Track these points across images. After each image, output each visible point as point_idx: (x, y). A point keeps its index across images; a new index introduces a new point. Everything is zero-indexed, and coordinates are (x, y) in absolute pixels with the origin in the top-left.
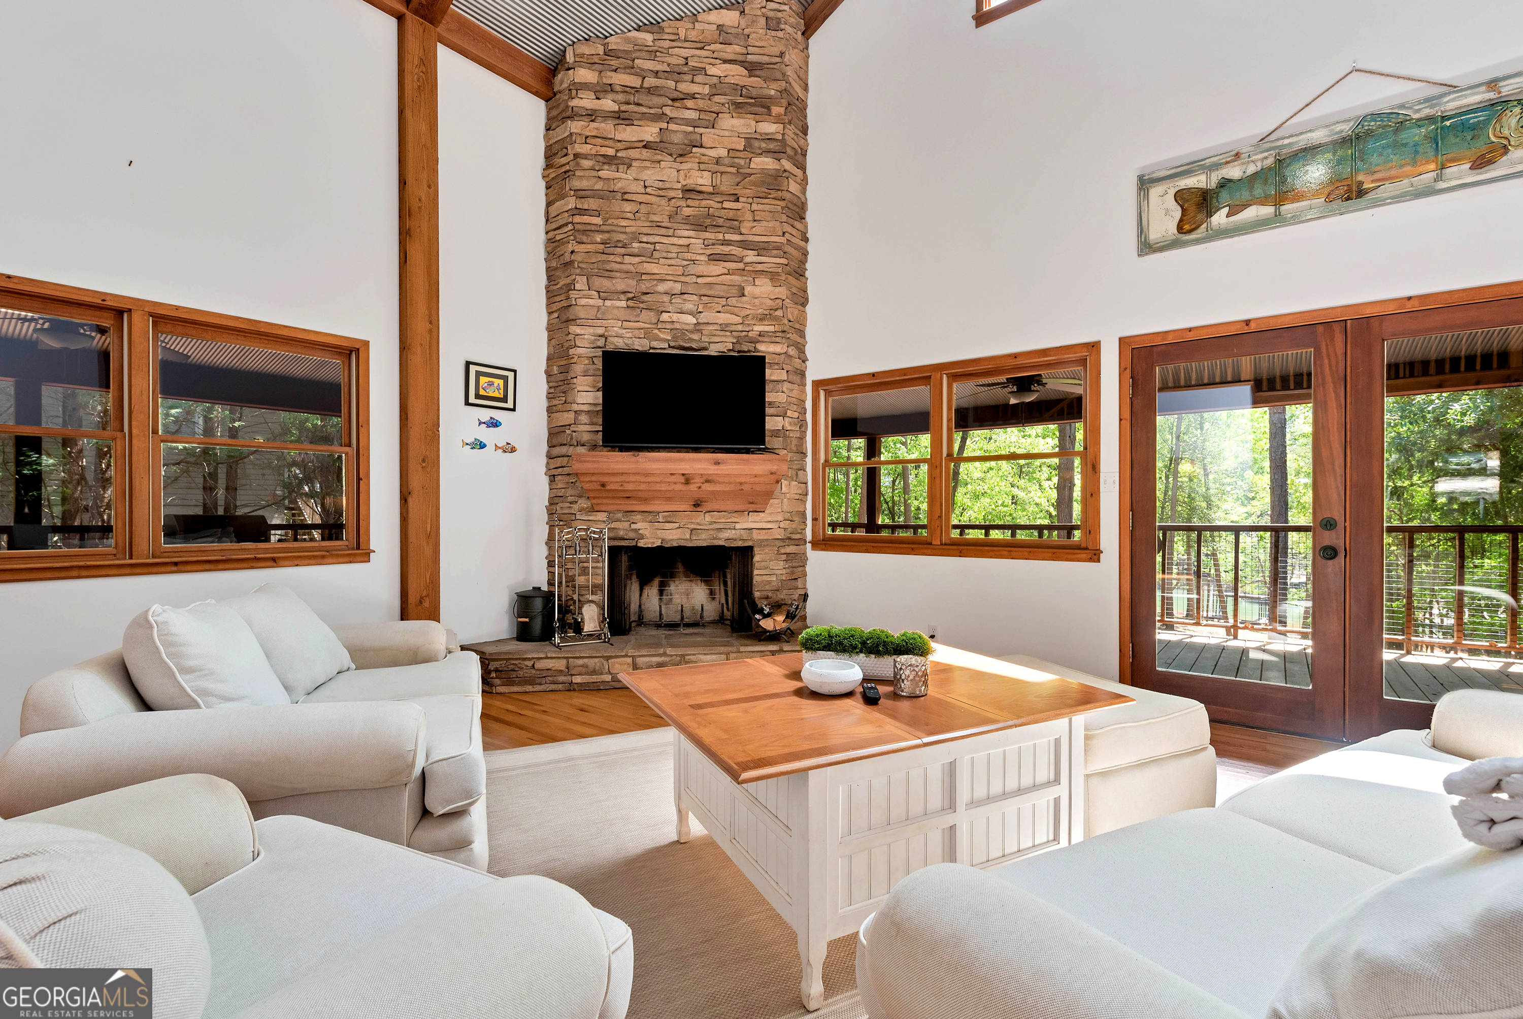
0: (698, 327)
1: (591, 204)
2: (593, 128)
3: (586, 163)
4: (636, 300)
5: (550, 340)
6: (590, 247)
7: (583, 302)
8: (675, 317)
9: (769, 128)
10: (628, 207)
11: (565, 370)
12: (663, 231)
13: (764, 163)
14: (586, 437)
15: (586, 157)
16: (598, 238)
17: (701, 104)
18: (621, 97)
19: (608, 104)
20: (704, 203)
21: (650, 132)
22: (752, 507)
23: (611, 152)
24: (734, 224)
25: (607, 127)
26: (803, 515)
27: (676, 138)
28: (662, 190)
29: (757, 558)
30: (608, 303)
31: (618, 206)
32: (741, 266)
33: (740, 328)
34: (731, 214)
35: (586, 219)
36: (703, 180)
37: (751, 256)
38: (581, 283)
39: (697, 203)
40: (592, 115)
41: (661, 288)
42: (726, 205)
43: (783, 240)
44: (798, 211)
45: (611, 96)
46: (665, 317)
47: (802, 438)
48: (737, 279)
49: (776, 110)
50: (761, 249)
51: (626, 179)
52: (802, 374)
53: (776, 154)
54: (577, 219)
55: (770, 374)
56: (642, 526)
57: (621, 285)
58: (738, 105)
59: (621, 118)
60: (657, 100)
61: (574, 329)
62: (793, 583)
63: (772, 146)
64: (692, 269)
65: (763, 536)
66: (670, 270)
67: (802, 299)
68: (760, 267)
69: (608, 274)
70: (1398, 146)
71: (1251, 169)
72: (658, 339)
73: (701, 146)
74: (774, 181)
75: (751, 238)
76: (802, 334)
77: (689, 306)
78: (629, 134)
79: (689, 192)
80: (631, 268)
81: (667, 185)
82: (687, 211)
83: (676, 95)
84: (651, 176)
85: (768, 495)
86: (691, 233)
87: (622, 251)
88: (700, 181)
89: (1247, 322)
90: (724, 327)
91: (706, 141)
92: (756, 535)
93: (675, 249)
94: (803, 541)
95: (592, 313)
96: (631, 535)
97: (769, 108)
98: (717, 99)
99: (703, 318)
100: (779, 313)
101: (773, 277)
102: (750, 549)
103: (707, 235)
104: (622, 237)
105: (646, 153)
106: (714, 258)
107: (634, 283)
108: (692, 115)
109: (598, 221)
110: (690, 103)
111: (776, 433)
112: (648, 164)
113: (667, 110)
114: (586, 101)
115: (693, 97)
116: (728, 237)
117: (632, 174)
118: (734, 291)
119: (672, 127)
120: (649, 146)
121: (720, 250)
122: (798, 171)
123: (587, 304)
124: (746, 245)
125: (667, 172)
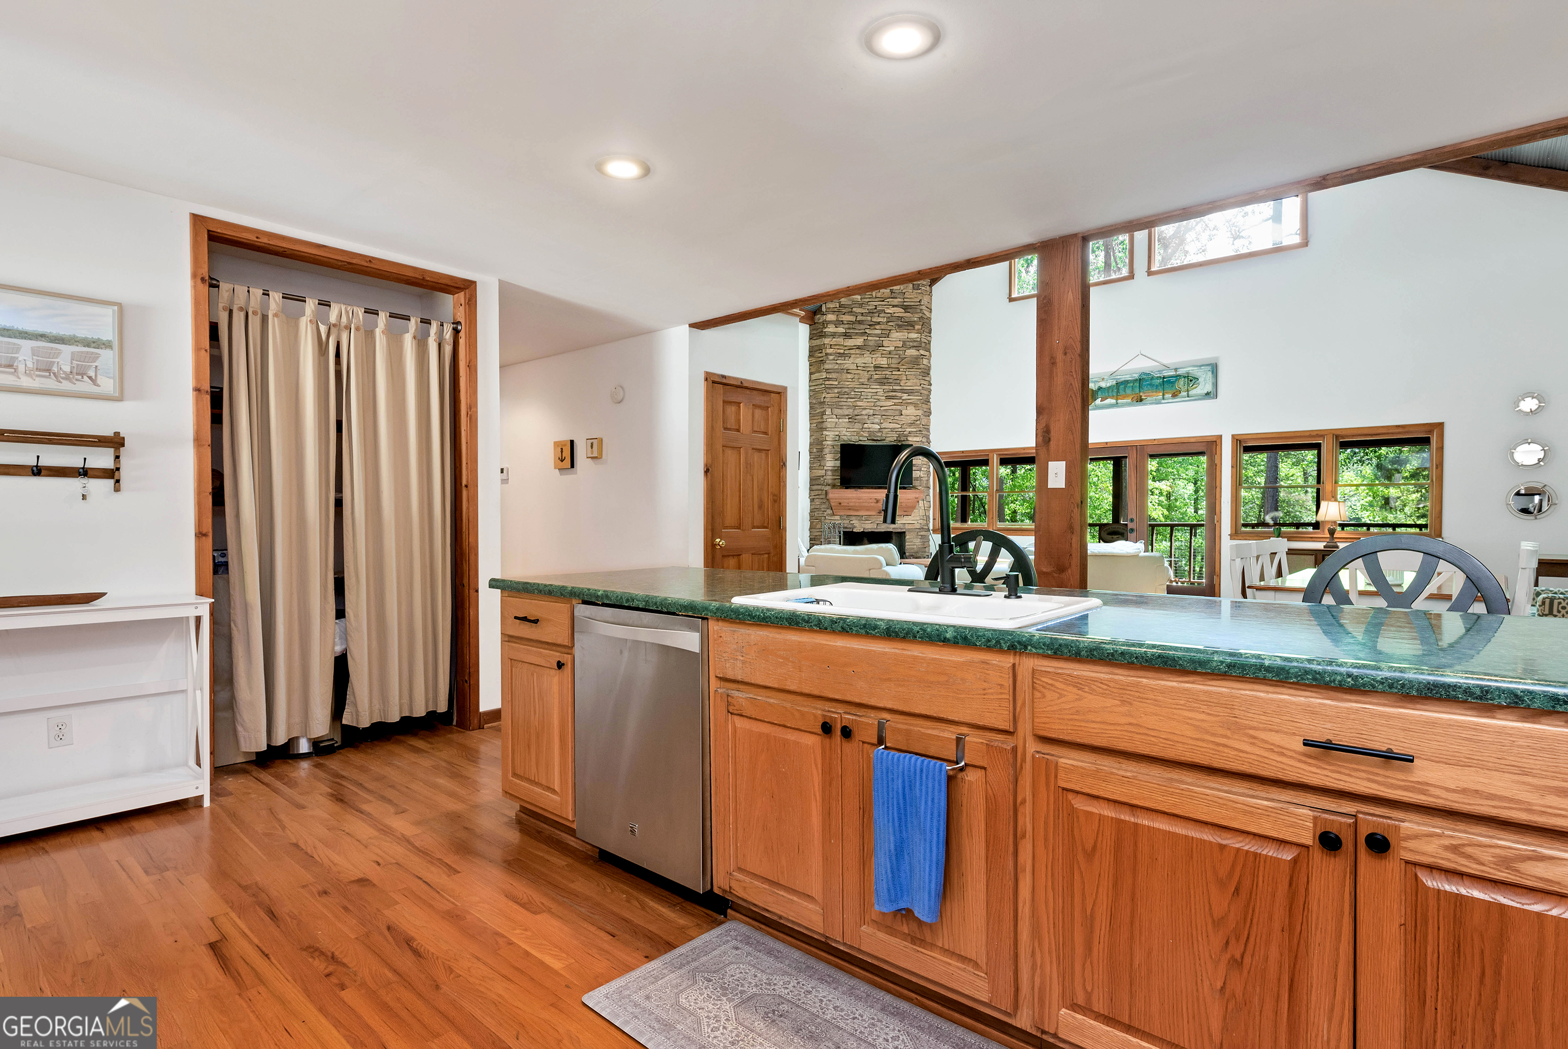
0: (880, 430)
1: (833, 376)
2: (834, 341)
3: (831, 357)
4: (852, 419)
5: (811, 436)
6: (833, 395)
7: (830, 420)
8: (870, 426)
9: (914, 335)
10: (849, 376)
11: (821, 450)
12: (865, 386)
13: (912, 352)
14: (830, 482)
15: (831, 355)
16: (836, 391)
17: (883, 327)
18: (846, 326)
19: (841, 330)
20: (884, 373)
21: (859, 341)
22: (905, 513)
23: (842, 351)
24: (897, 381)
25: (840, 340)
26: (929, 517)
27: (871, 343)
28: (865, 368)
29: (907, 537)
30: (840, 420)
31: (845, 376)
32: (901, 401)
33: (900, 430)
34: (896, 377)
35: (831, 382)
36: (883, 362)
37: (905, 396)
38: (828, 412)
39: (880, 373)
40: (834, 335)
41: (864, 412)
42: (894, 373)
43: (920, 388)
44: (926, 372)
45: (842, 326)
46: (866, 426)
47: (928, 480)
48: (899, 407)
49: (917, 327)
50: (910, 392)
51: (848, 364)
53: (917, 348)
54: (827, 383)
56: (855, 522)
57: (846, 412)
58: (900, 326)
59: (846, 335)
60: (862, 327)
61: (825, 433)
62: (924, 550)
63: (915, 344)
64: (878, 404)
65: (910, 527)
66: (868, 404)
67: (928, 413)
68: (909, 401)
69: (841, 407)
70: (1151, 385)
71: (1108, 385)
72: (862, 436)
73: (883, 346)
74: (916, 361)
75: (905, 388)
76: (928, 430)
77: (877, 420)
78: (850, 342)
79: (877, 367)
80: (850, 404)
81: (867, 365)
82: (876, 377)
83: (872, 323)
84: (860, 361)
85: (914, 508)
86: (878, 387)
87: (847, 396)
88: (882, 363)
89: (1107, 443)
90: (892, 430)
91: (885, 344)
92: (907, 526)
93: (870, 394)
94: (928, 530)
95: (832, 425)
96: (850, 526)
97: (914, 326)
98: (890, 324)
99: (882, 426)
100: (918, 422)
101: (916, 405)
102: (904, 532)
103: (885, 387)
104: (846, 390)
105: (858, 351)
106: (888, 398)
107: (851, 411)
108: (879, 332)
109: (836, 383)
110: (877, 327)
111: (917, 479)
112: (858, 356)
113: (867, 331)
114: (831, 329)
115: (879, 323)
116: (894, 388)
117: (851, 360)
118: (897, 413)
119: (869, 338)
120: (859, 348)
121: (891, 394)
122: (927, 353)
123: (830, 421)
124: (903, 391)
125: (867, 359)
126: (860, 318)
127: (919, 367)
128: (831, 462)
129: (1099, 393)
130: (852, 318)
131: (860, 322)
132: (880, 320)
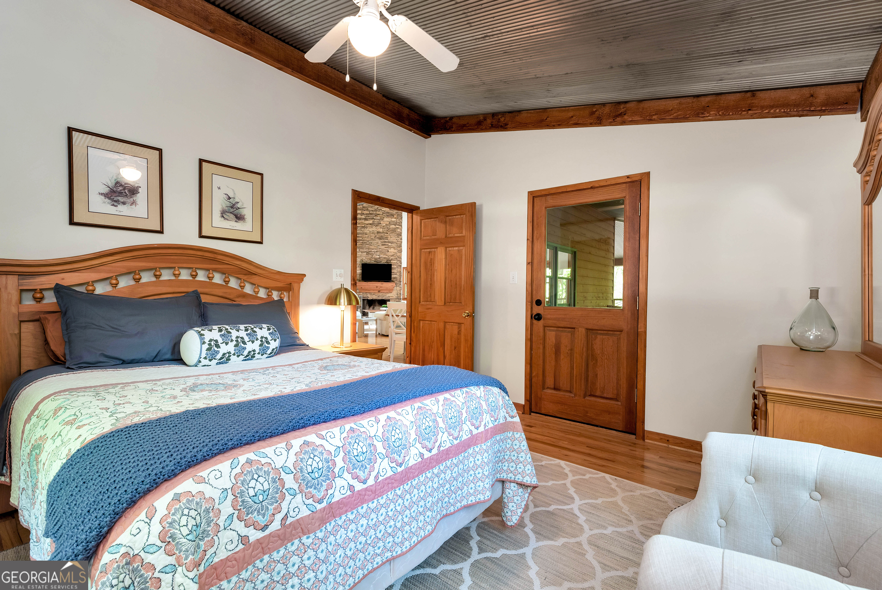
0: (380, 258)
1: (360, 235)
2: (361, 221)
4: (368, 253)
8: (375, 256)
9: (393, 220)
10: (367, 236)
12: (373, 240)
13: (393, 226)
14: (358, 279)
16: (361, 242)
17: (381, 216)
19: (363, 217)
20: (381, 234)
21: (371, 222)
22: (389, 292)
24: (387, 238)
25: (363, 221)
26: (401, 294)
27: (376, 223)
28: (373, 233)
30: (363, 254)
31: (365, 236)
32: (388, 246)
33: (388, 258)
36: (381, 230)
37: (390, 244)
38: (358, 250)
39: (379, 234)
41: (373, 251)
42: (385, 235)
46: (373, 256)
47: (400, 279)
48: (387, 249)
49: (395, 216)
50: (392, 243)
51: (366, 231)
52: (401, 266)
53: (395, 225)
55: (392, 266)
56: (369, 296)
57: (365, 250)
59: (366, 219)
60: (372, 216)
61: (356, 259)
63: (394, 223)
65: (392, 297)
66: (374, 247)
68: (392, 246)
69: (363, 248)
72: (372, 260)
74: (394, 230)
76: (399, 259)
77: (378, 254)
78: (367, 222)
79: (378, 232)
80: (367, 247)
81: (374, 231)
82: (378, 236)
84: (371, 230)
85: (393, 290)
86: (378, 240)
87: (366, 244)
90: (385, 258)
92: (390, 297)
93: (375, 243)
94: (401, 299)
95: (360, 256)
96: (367, 297)
99: (380, 256)
100: (396, 255)
101: (394, 248)
102: (389, 300)
103: (381, 240)
104: (366, 241)
105: (370, 226)
106: (383, 245)
107: (368, 250)
108: (379, 218)
109: (361, 238)
110: (378, 216)
111: (394, 278)
115: (379, 214)
116: (385, 241)
118: (387, 251)
120: (370, 224)
121: (384, 243)
122: (400, 227)
123: (359, 254)
124: (389, 242)
125: (374, 229)
126: (371, 212)
128: (359, 271)
130: (368, 212)
131: (371, 214)
132: (379, 213)
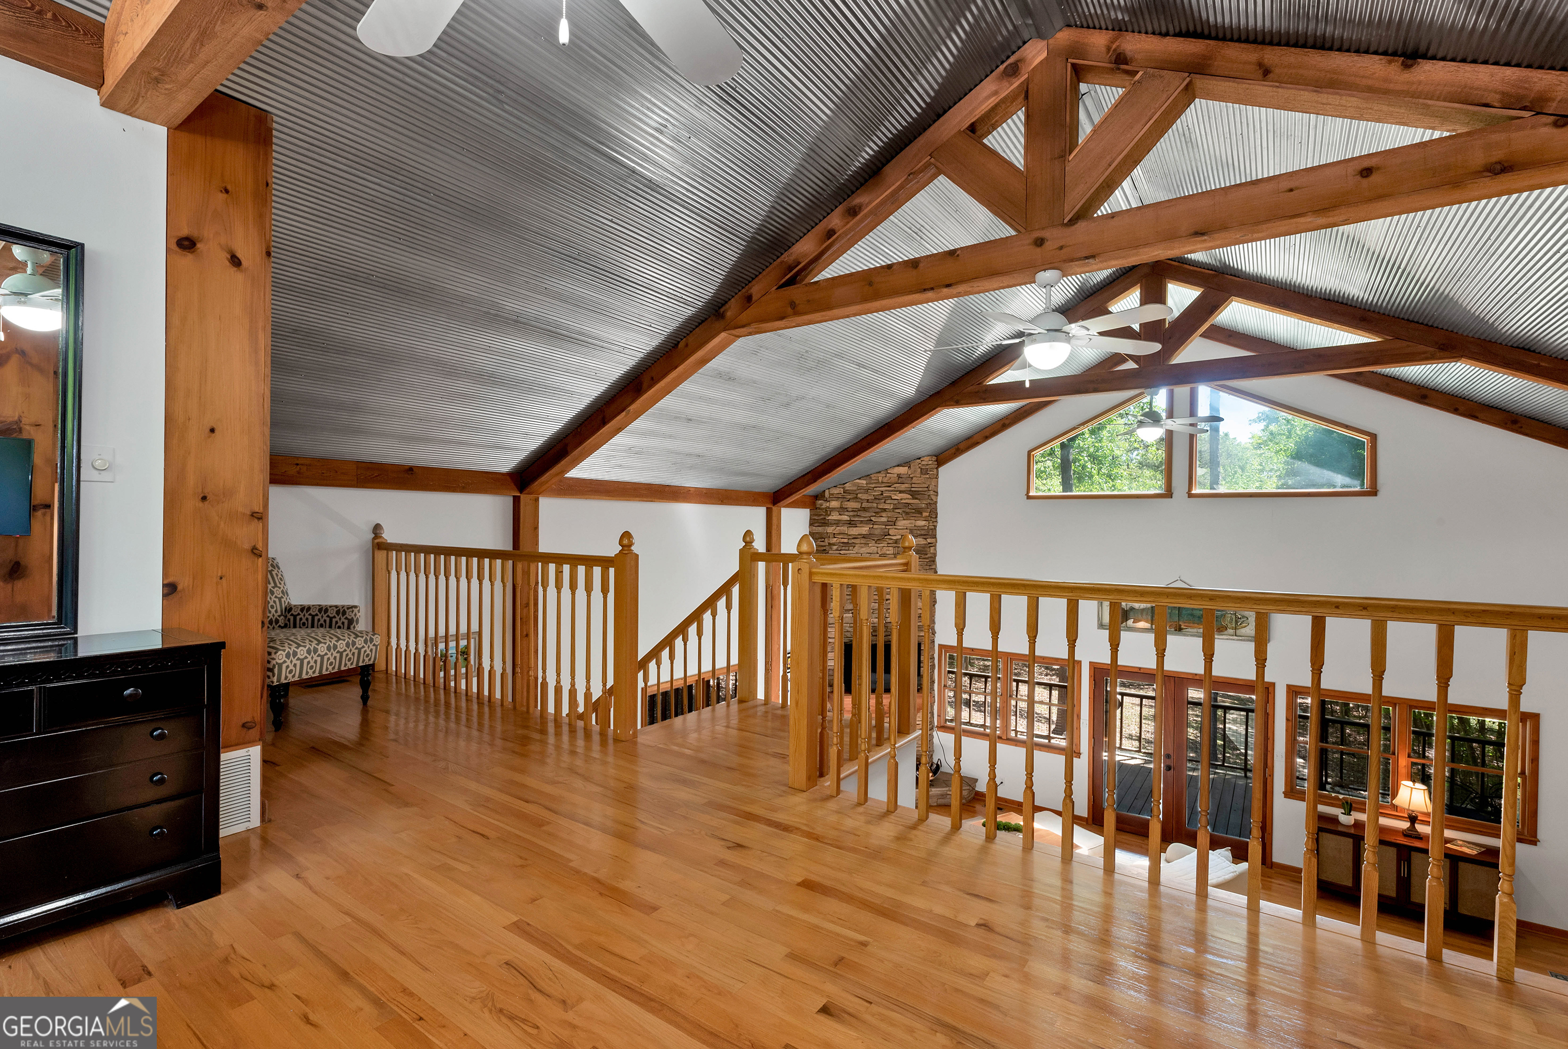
3: (835, 547)
15: (834, 544)
18: (851, 514)
23: (846, 541)
40: (837, 523)
45: (846, 513)
58: (907, 513)
67: (934, 603)
73: (889, 535)
83: (877, 510)
89: (1140, 668)
91: (891, 532)
97: (921, 513)
98: (897, 511)
112: (863, 545)
113: (873, 519)
114: (834, 516)
117: (856, 549)
119: (875, 527)
127: (927, 556)
129: (1132, 614)
